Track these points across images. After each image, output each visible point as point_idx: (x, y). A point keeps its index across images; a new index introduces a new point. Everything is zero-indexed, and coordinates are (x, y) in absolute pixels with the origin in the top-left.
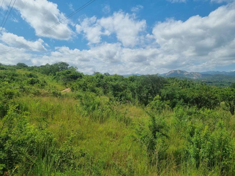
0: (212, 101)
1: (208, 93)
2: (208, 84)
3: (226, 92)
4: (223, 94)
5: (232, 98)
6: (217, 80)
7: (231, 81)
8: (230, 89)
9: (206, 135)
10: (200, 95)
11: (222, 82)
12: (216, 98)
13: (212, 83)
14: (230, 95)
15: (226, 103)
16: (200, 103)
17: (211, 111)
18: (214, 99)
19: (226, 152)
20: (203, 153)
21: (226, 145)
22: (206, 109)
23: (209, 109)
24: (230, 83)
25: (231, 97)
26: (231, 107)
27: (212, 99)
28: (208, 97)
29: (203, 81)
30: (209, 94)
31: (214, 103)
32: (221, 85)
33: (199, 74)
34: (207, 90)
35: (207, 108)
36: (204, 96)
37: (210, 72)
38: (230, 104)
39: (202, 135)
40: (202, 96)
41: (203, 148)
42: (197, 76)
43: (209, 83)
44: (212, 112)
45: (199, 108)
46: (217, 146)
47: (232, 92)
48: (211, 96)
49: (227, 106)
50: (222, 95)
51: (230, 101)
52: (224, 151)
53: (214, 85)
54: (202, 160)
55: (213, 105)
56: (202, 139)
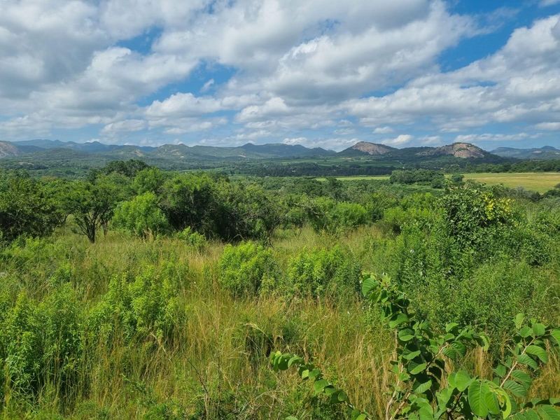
0: (46, 218)
1: (32, 198)
2: (38, 171)
3: (75, 192)
4: (69, 199)
5: (89, 205)
6: (58, 161)
7: (89, 165)
8: (83, 186)
9: (20, 316)
10: (9, 204)
11: (69, 166)
12: (53, 208)
13: (45, 168)
14: (85, 200)
15: (77, 219)
16: (12, 225)
17: (42, 242)
18: (49, 212)
19: (71, 341)
20: (13, 364)
21: (71, 325)
22: (29, 240)
23: (38, 237)
24: (87, 168)
25: (86, 203)
26: (87, 224)
27: (44, 212)
28: (33, 209)
29: (21, 163)
30: (34, 201)
31: (51, 221)
32: (68, 173)
33: (11, 147)
34: (28, 191)
35: (31, 238)
36: (22, 208)
37: (40, 141)
38: (86, 219)
39: (8, 320)
40: (17, 207)
41: (14, 351)
42: (5, 150)
43: (39, 168)
44: (44, 245)
45: (11, 240)
46: (52, 332)
47: (87, 191)
48: (41, 206)
49: (81, 224)
50: (67, 201)
51: (84, 213)
52: (67, 340)
53: (52, 174)
54: (12, 384)
55: (48, 225)
56: (9, 331)
